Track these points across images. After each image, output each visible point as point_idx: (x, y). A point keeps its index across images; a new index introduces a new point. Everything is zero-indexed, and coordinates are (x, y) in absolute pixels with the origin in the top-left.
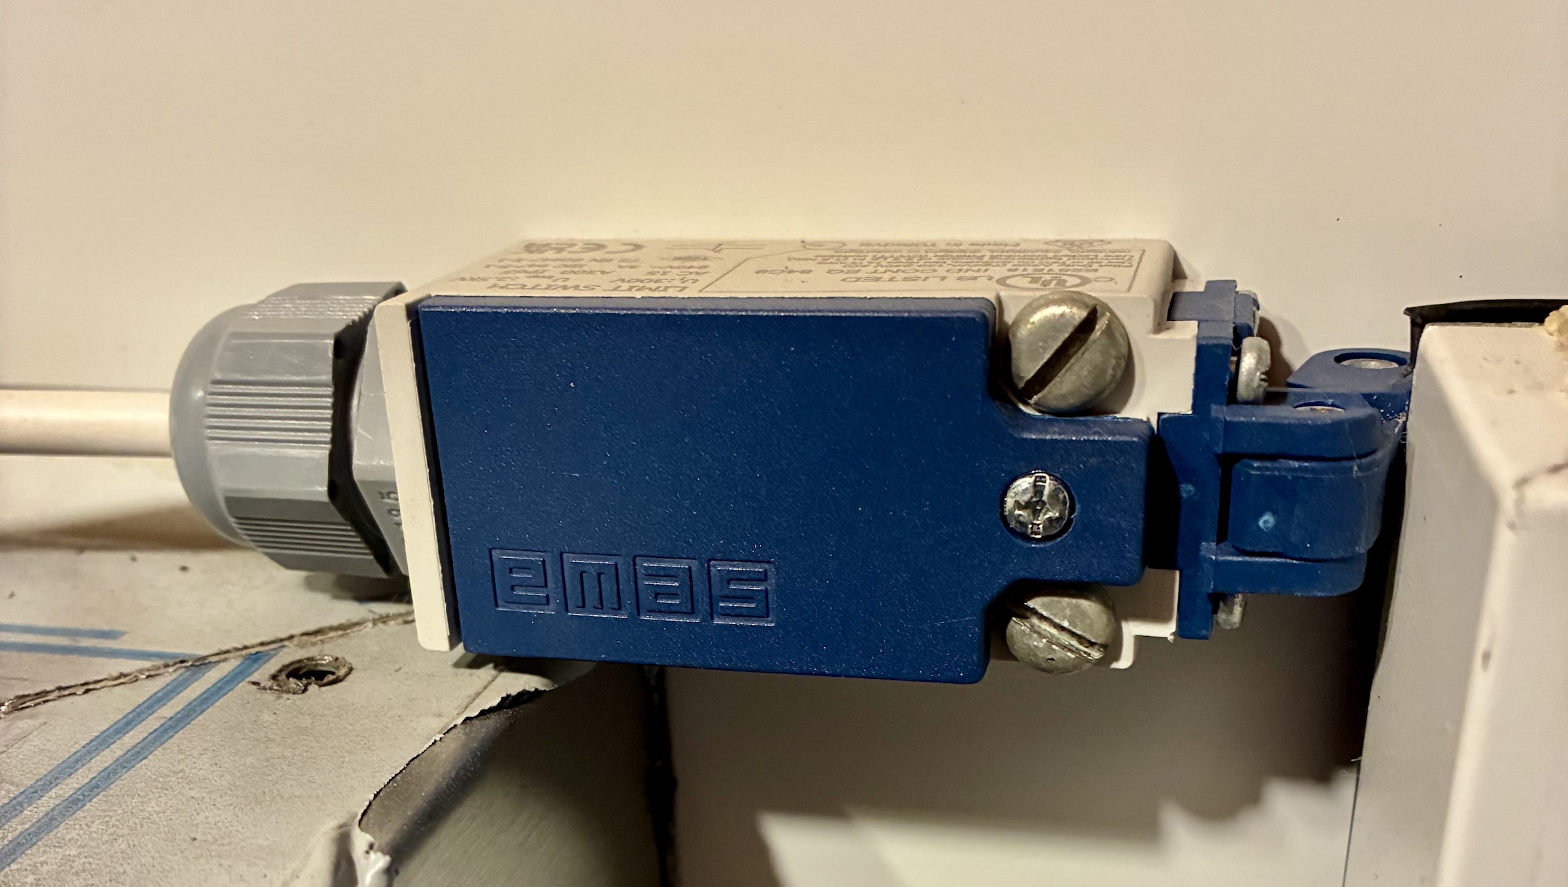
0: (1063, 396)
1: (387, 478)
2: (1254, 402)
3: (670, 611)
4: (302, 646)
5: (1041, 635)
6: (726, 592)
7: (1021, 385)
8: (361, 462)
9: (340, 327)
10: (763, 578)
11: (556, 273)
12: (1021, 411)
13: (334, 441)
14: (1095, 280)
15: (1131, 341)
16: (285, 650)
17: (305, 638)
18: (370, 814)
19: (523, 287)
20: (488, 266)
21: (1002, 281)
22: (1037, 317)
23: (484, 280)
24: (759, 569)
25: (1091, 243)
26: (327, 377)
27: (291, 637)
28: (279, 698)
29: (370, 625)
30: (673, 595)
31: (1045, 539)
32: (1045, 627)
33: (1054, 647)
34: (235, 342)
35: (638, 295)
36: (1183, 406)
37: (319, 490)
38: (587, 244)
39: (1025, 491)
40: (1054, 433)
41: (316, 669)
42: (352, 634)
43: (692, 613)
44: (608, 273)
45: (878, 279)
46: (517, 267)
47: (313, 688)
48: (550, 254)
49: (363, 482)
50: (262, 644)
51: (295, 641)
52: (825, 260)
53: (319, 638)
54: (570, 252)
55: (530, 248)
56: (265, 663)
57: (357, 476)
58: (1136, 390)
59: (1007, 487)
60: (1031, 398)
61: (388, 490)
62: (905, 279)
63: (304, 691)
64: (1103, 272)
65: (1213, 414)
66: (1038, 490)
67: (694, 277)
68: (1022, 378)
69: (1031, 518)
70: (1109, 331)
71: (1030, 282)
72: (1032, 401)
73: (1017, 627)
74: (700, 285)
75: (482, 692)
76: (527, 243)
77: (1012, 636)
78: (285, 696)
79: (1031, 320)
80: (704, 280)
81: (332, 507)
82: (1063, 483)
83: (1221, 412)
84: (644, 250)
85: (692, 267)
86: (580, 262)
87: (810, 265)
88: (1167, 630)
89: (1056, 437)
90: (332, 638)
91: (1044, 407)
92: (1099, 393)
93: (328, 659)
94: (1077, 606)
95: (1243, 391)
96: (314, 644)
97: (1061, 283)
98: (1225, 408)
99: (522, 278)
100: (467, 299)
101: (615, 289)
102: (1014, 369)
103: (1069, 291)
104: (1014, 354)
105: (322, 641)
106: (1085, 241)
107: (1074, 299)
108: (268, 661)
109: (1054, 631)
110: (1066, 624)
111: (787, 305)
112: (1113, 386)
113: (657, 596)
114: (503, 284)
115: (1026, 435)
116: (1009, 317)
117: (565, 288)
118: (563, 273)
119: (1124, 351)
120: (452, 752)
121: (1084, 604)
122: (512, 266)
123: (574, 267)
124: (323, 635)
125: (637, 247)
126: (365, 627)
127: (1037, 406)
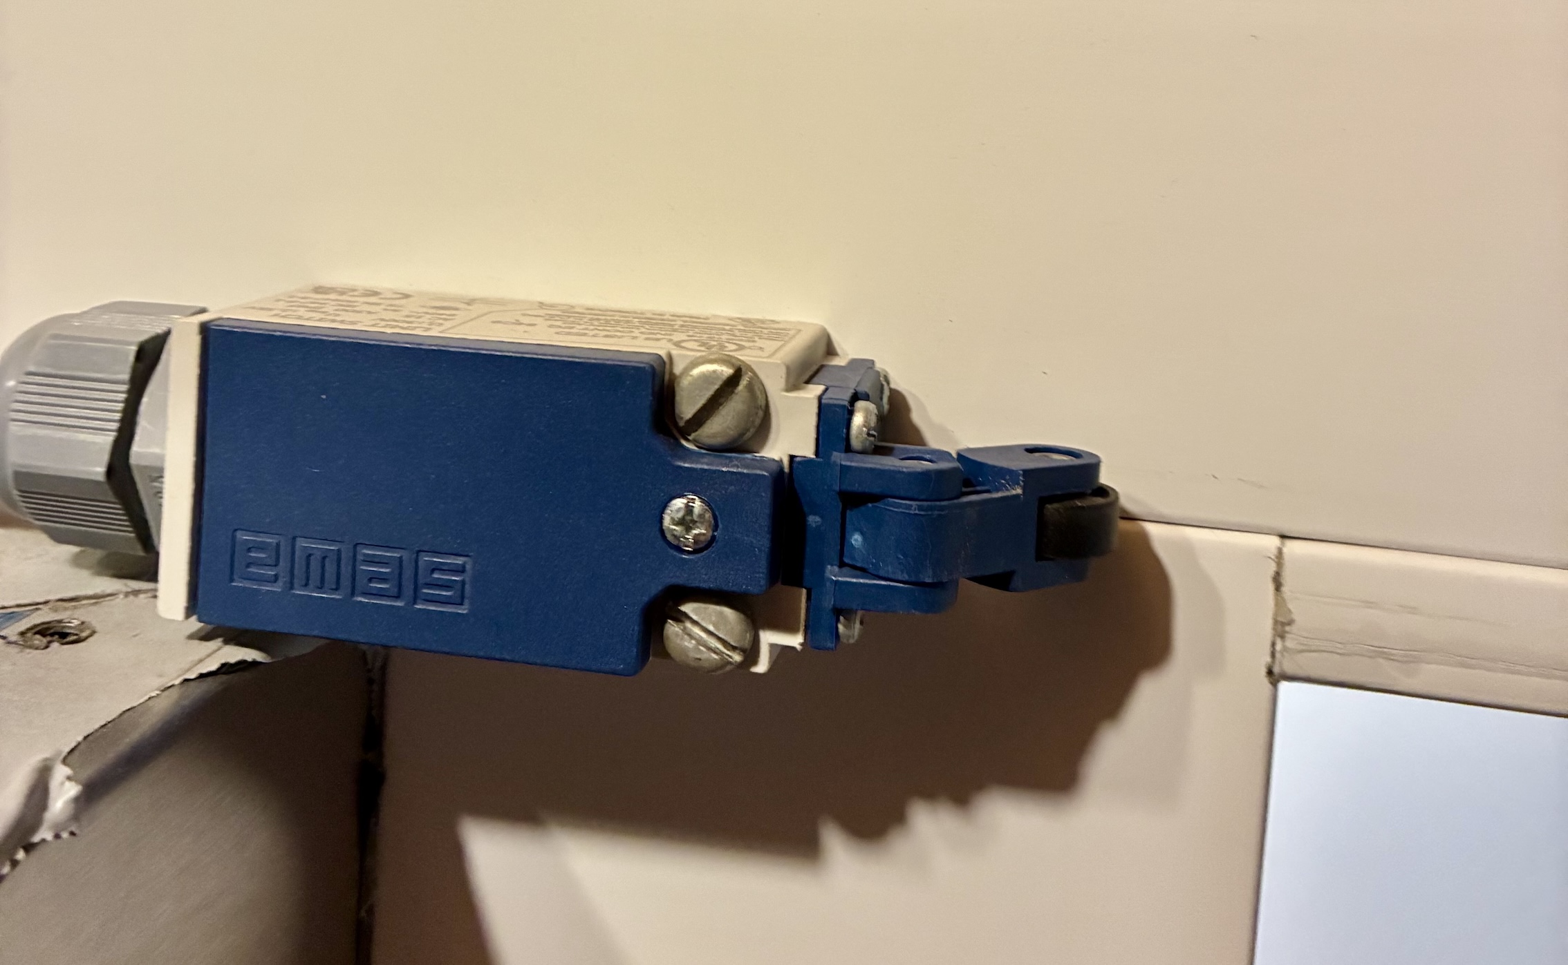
0: (714, 436)
1: (158, 464)
2: (863, 452)
3: (380, 594)
4: (55, 610)
5: (691, 636)
6: (428, 580)
7: (682, 424)
8: (140, 450)
9: (143, 337)
10: (461, 570)
11: (330, 309)
12: (682, 446)
13: (120, 430)
14: (750, 348)
15: (769, 395)
16: (39, 612)
17: (60, 603)
18: (76, 753)
19: (300, 318)
20: (279, 300)
21: (678, 344)
22: (696, 372)
23: (270, 310)
24: (459, 561)
25: (763, 322)
26: (126, 376)
27: (46, 603)
28: (21, 652)
29: (121, 596)
30: (384, 580)
31: (695, 552)
32: (696, 631)
33: (702, 648)
34: (52, 342)
35: (389, 331)
36: (807, 450)
37: (97, 470)
38: (367, 290)
39: (679, 510)
40: (702, 463)
41: (64, 631)
42: (104, 603)
43: (397, 597)
44: (373, 313)
45: (585, 335)
46: (301, 303)
47: (55, 645)
48: (333, 296)
49: (138, 466)
50: (19, 606)
51: (50, 605)
52: (551, 317)
53: (73, 604)
54: (351, 296)
55: (318, 290)
56: (17, 622)
57: (133, 460)
58: (772, 436)
59: (665, 506)
60: (690, 435)
61: (157, 474)
62: (606, 336)
63: (47, 647)
64: (760, 343)
65: (833, 459)
66: (689, 509)
67: (441, 321)
68: (682, 418)
69: (684, 532)
70: (750, 387)
71: (699, 346)
72: (690, 438)
73: (673, 628)
74: (442, 328)
75: (205, 659)
76: (317, 285)
77: (668, 638)
78: (28, 651)
79: (691, 373)
80: (448, 324)
81: (107, 487)
82: (709, 505)
83: (839, 458)
84: (411, 299)
85: (443, 314)
86: (355, 304)
87: (538, 321)
88: (795, 641)
89: (706, 467)
90: (84, 605)
91: (700, 443)
92: (742, 435)
93: (76, 622)
94: (721, 613)
95: (855, 443)
96: (66, 609)
97: (722, 347)
98: (843, 455)
99: (302, 312)
100: (251, 323)
101: (373, 326)
102: (677, 411)
103: (725, 354)
104: (678, 398)
105: (75, 607)
106: (758, 320)
107: (726, 361)
108: (21, 620)
109: (703, 635)
110: (711, 628)
111: (504, 347)
112: (752, 430)
113: (370, 580)
114: (284, 314)
115: (682, 464)
116: (677, 370)
117: (333, 321)
118: (336, 310)
119: (763, 403)
120: (164, 706)
121: (727, 611)
122: (299, 302)
123: (349, 307)
124: (78, 601)
125: (407, 296)
126: (117, 598)
127: (695, 442)
